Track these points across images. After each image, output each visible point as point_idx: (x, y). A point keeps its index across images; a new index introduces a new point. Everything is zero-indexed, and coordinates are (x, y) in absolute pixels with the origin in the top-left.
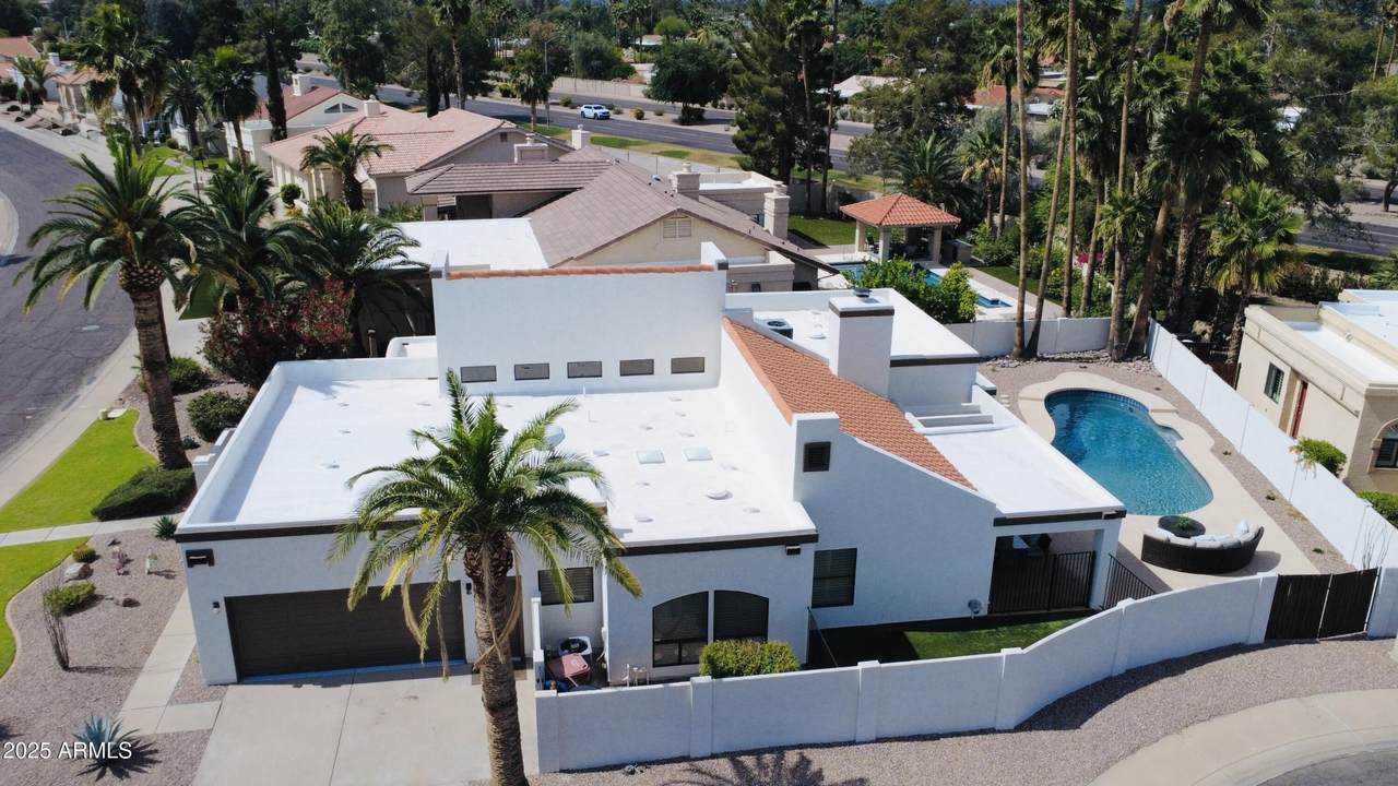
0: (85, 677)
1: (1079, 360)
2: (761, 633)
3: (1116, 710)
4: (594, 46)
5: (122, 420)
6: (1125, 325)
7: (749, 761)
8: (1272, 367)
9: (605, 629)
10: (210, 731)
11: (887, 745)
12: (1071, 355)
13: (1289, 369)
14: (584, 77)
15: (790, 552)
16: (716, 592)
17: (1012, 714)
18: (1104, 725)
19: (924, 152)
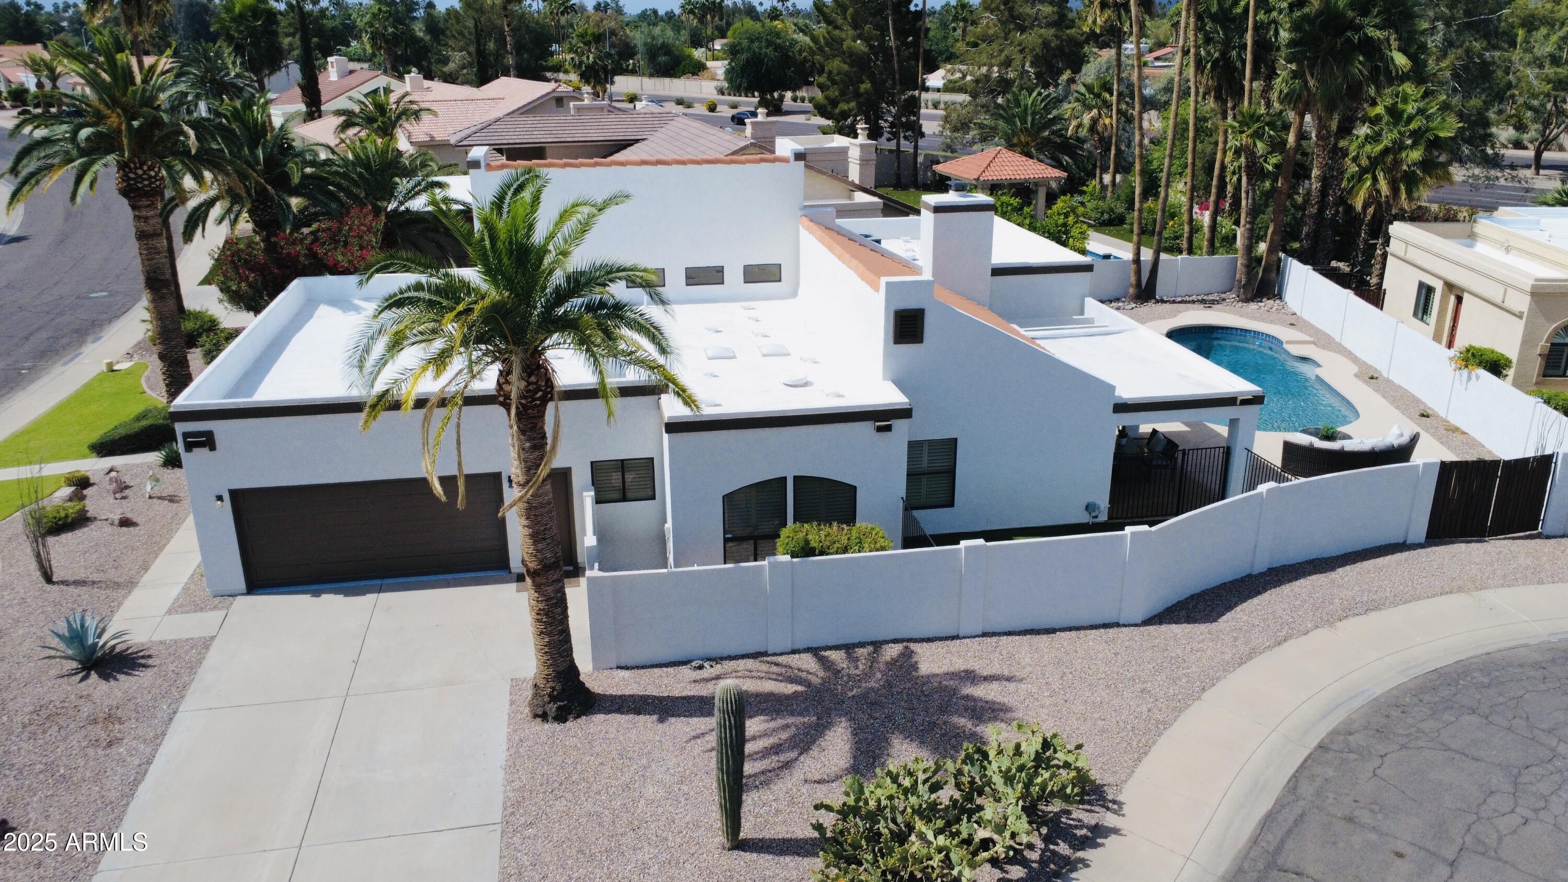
0: (71, 589)
1: (1203, 301)
2: (849, 517)
3: (1258, 605)
4: (661, 41)
5: (128, 372)
6: (1254, 264)
7: (836, 656)
8: (1421, 285)
9: (669, 525)
10: (212, 638)
11: (994, 639)
12: (1194, 298)
13: (1442, 283)
14: (651, 75)
15: (880, 429)
16: (795, 478)
17: (1140, 612)
18: (1245, 618)
19: (1026, 106)
